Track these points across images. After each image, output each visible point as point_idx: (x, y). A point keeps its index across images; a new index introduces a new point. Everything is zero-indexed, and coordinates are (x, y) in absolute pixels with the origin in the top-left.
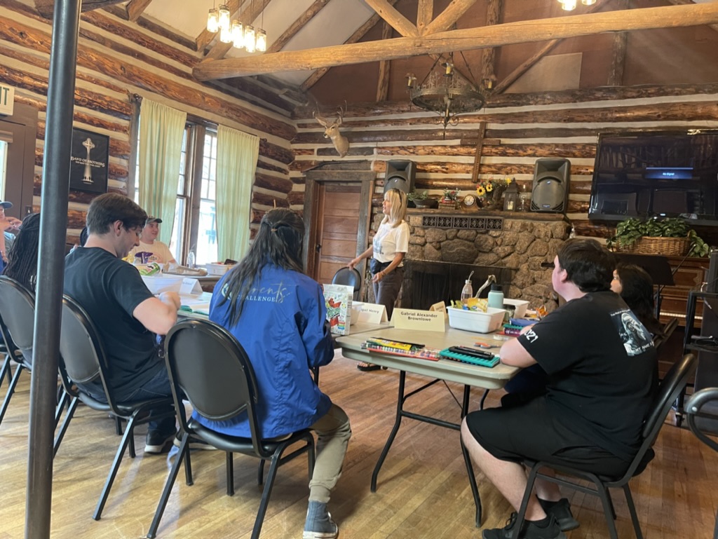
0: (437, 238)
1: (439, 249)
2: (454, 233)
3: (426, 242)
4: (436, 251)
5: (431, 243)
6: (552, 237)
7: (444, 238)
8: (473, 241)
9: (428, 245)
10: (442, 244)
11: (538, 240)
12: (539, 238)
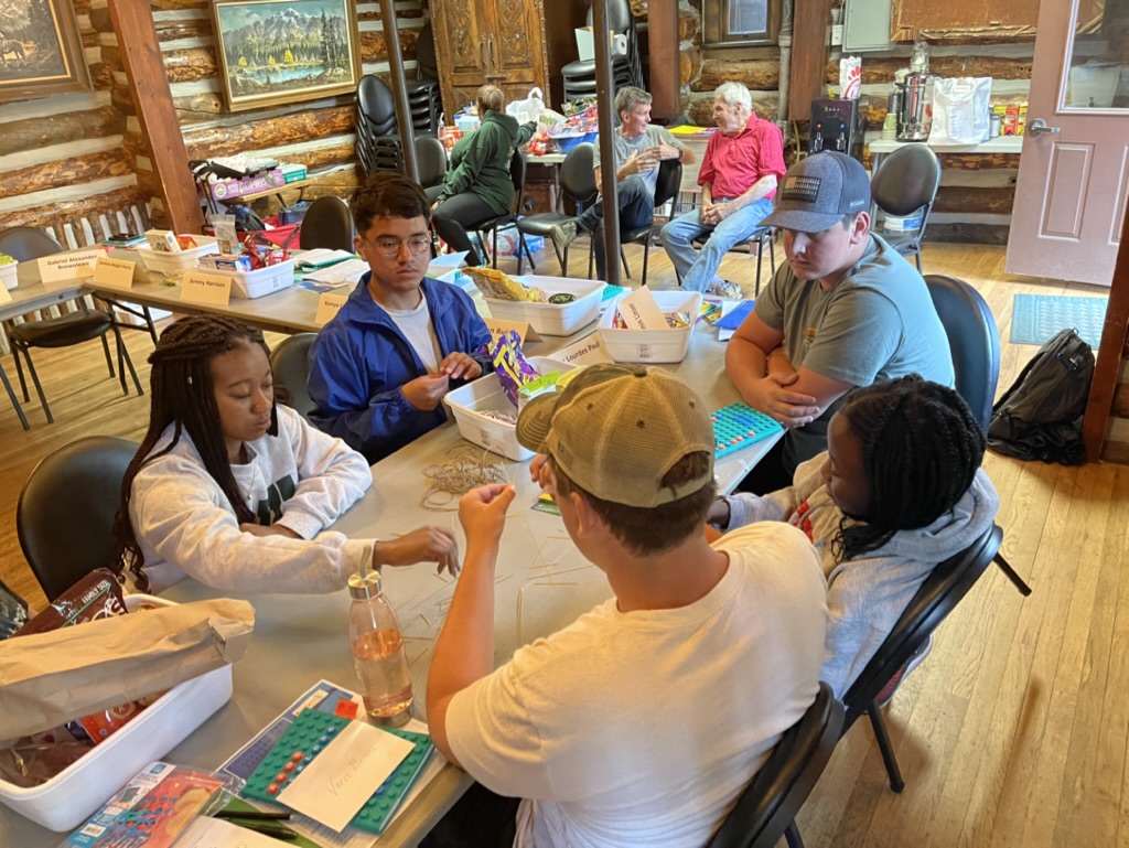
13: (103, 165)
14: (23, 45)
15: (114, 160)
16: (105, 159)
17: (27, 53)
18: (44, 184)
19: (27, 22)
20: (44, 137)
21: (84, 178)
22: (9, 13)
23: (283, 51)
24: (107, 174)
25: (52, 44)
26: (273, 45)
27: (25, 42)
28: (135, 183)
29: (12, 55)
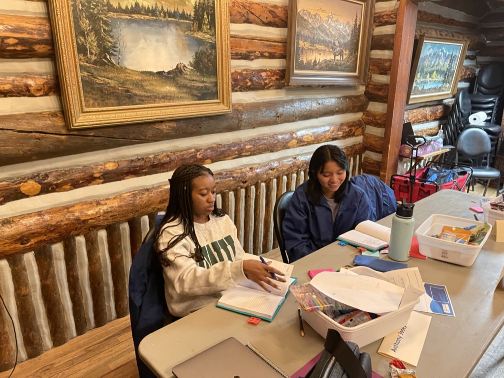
13: (353, 129)
14: (344, 52)
15: (358, 127)
16: (355, 126)
18: (330, 138)
19: (349, 38)
20: (337, 109)
21: (344, 137)
22: (344, 32)
23: (433, 72)
24: (353, 135)
25: (355, 53)
26: (432, 67)
27: (345, 51)
28: (361, 141)
29: (338, 58)
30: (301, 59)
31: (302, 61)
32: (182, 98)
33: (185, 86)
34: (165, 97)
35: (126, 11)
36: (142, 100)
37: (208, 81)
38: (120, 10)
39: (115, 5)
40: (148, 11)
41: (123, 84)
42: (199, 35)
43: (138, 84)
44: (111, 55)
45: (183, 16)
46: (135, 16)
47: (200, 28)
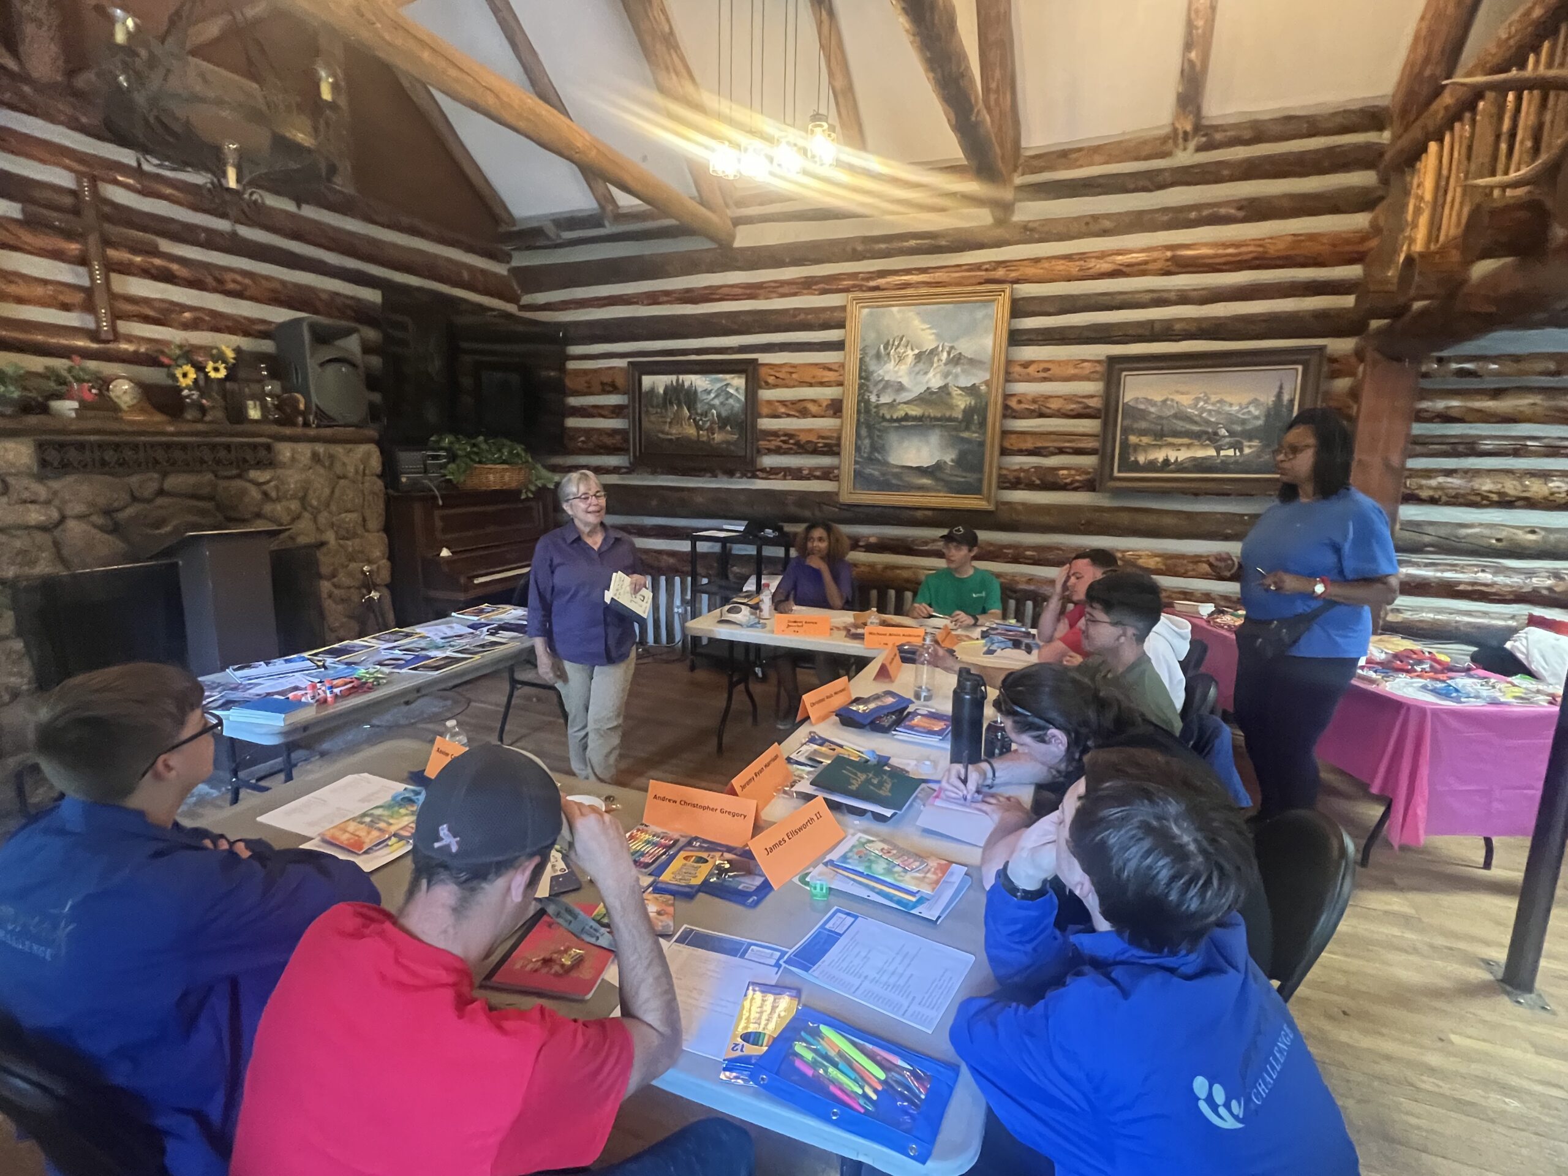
0: (102, 501)
1: (115, 529)
2: (152, 486)
3: (63, 519)
4: (106, 536)
5: (80, 517)
6: (364, 474)
7: (125, 497)
8: (211, 498)
9: (71, 524)
10: (122, 516)
11: (342, 482)
12: (344, 477)
17: (1247, 451)
30: (1133, 459)
31: (1136, 462)
32: (939, 491)
33: (943, 480)
34: (921, 488)
35: (898, 420)
36: (898, 488)
37: (971, 477)
38: (892, 420)
39: (888, 417)
40: (915, 418)
41: (883, 474)
42: (966, 435)
43: (897, 476)
44: (879, 453)
45: (950, 419)
46: (904, 423)
47: (967, 428)
